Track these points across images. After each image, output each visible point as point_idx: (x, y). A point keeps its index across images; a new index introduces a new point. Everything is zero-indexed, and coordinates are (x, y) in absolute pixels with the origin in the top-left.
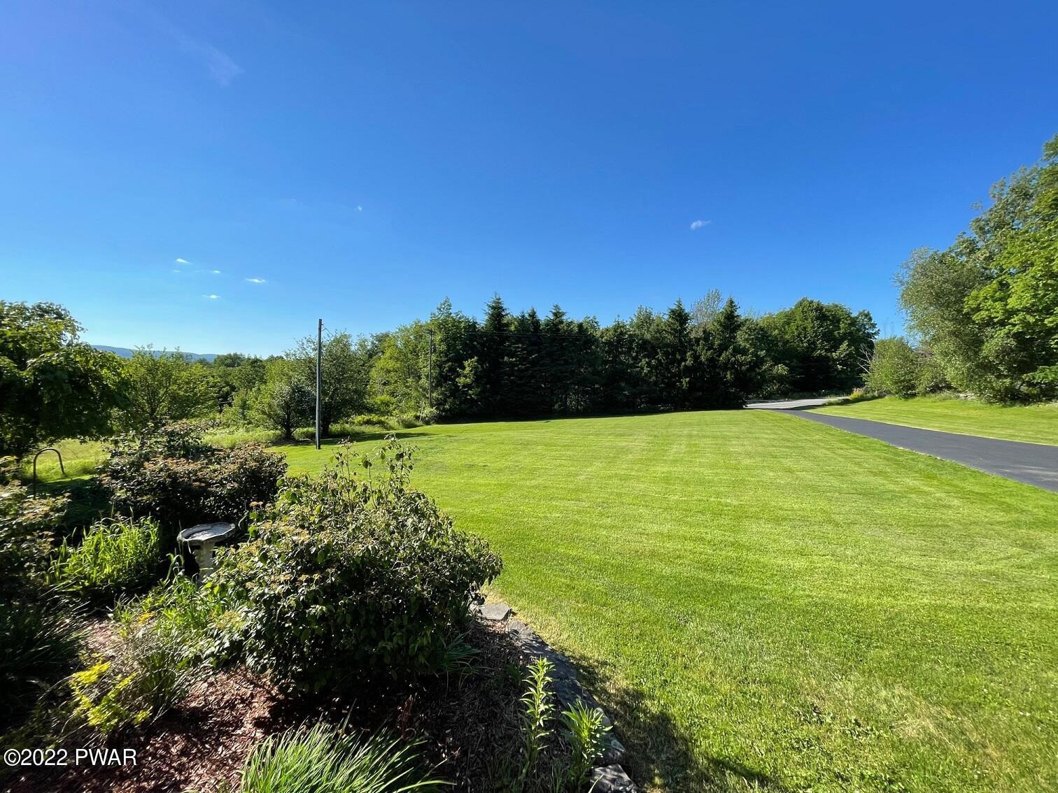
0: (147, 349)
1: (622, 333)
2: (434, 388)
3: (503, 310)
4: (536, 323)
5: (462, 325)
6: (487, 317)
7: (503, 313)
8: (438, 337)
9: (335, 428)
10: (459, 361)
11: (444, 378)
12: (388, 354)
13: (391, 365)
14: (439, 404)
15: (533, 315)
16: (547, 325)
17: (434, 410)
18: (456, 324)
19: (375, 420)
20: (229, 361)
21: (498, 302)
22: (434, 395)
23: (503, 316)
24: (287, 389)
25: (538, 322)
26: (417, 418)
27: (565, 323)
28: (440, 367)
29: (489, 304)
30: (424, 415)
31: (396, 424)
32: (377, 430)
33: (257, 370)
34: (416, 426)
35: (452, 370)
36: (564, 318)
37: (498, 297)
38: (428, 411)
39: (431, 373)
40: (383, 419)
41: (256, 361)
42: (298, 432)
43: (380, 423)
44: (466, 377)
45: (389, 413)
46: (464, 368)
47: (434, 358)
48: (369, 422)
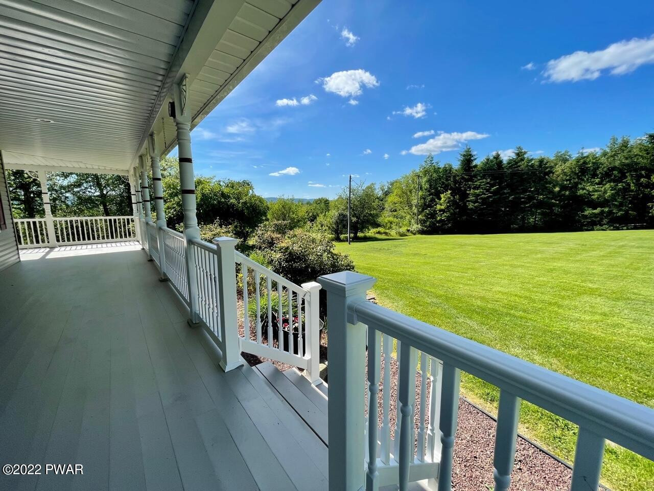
0: (282, 197)
1: (585, 163)
2: (420, 213)
3: (473, 156)
4: (500, 163)
5: (441, 170)
6: (459, 163)
7: (472, 159)
8: (425, 179)
9: (360, 234)
10: (437, 195)
11: (427, 206)
12: (395, 193)
13: (397, 199)
14: (423, 222)
15: (497, 157)
16: (509, 163)
17: (419, 226)
18: (437, 170)
19: (382, 231)
20: (319, 202)
21: (468, 151)
22: (420, 217)
23: (472, 160)
24: (337, 214)
25: (501, 162)
26: (408, 231)
27: (525, 160)
28: (424, 199)
29: (461, 153)
30: (412, 230)
31: (395, 234)
32: (383, 237)
33: (325, 204)
34: (407, 236)
35: (432, 200)
36: (525, 156)
37: (468, 148)
38: (416, 227)
39: (418, 203)
40: (387, 231)
41: (327, 200)
42: (342, 236)
43: (386, 233)
44: (441, 205)
45: (390, 228)
46: (440, 199)
47: (420, 193)
48: (379, 233)
